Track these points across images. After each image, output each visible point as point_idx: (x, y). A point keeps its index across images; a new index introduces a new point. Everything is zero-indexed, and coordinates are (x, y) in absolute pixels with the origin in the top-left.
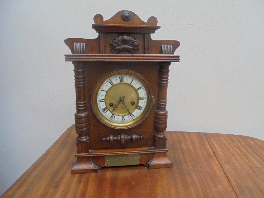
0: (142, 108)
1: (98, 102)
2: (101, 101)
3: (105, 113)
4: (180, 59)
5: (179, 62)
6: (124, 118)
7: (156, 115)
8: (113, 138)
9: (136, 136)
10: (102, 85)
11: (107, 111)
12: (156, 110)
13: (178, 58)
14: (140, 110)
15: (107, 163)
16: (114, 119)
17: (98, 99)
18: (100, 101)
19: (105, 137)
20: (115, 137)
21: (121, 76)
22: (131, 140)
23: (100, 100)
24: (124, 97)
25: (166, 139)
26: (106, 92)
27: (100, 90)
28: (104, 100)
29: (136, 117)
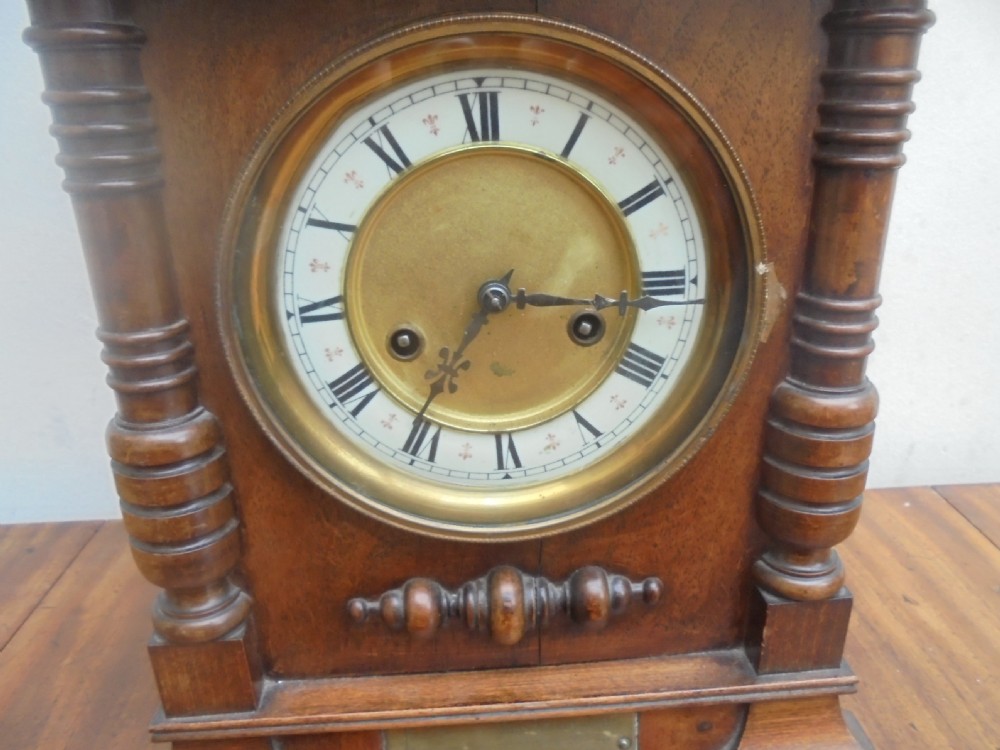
0: (666, 369)
1: (289, 326)
2: (309, 314)
3: (355, 412)
6: (512, 447)
7: (775, 424)
8: (437, 599)
9: (610, 579)
10: (313, 177)
11: (369, 398)
12: (784, 385)
14: (648, 384)
16: (432, 458)
17: (285, 304)
18: (305, 320)
19: (370, 594)
20: (451, 587)
21: (479, 81)
22: (575, 613)
23: (303, 310)
24: (512, 270)
25: (847, 604)
26: (349, 235)
27: (295, 220)
28: (335, 309)
29: (609, 444)
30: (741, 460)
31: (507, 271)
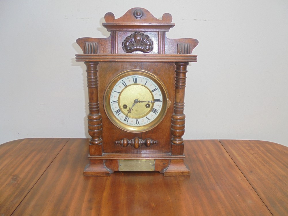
0: (158, 111)
1: (111, 104)
2: (114, 102)
3: (118, 115)
4: (197, 59)
5: (196, 62)
6: (138, 121)
7: (172, 119)
8: (127, 141)
9: (151, 140)
10: (115, 86)
11: (120, 113)
12: (173, 114)
13: (195, 58)
14: (155, 113)
15: (120, 167)
16: (128, 121)
17: (111, 101)
18: (113, 103)
19: (118, 141)
20: (129, 140)
21: (135, 77)
22: (146, 144)
25: (183, 145)
26: (119, 93)
27: (113, 91)
28: (117, 102)
29: (151, 121)
30: (168, 124)
31: (138, 98)
